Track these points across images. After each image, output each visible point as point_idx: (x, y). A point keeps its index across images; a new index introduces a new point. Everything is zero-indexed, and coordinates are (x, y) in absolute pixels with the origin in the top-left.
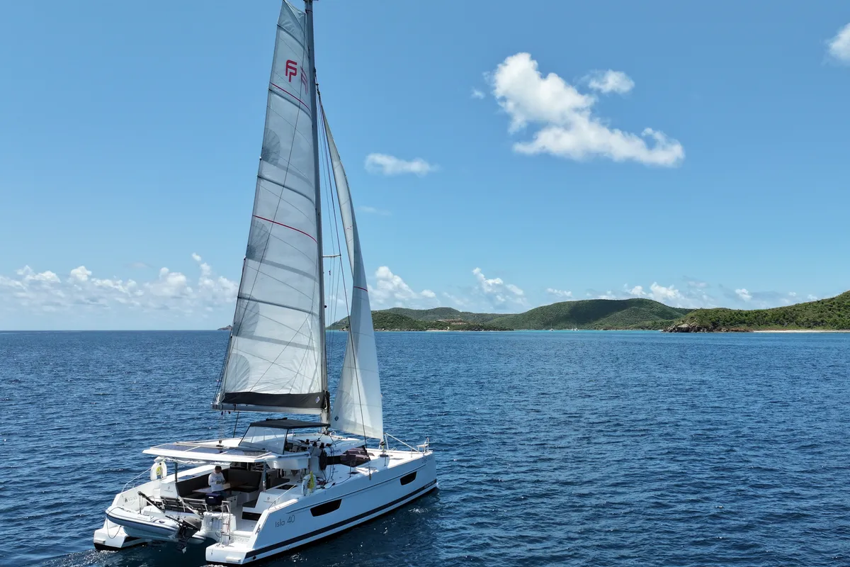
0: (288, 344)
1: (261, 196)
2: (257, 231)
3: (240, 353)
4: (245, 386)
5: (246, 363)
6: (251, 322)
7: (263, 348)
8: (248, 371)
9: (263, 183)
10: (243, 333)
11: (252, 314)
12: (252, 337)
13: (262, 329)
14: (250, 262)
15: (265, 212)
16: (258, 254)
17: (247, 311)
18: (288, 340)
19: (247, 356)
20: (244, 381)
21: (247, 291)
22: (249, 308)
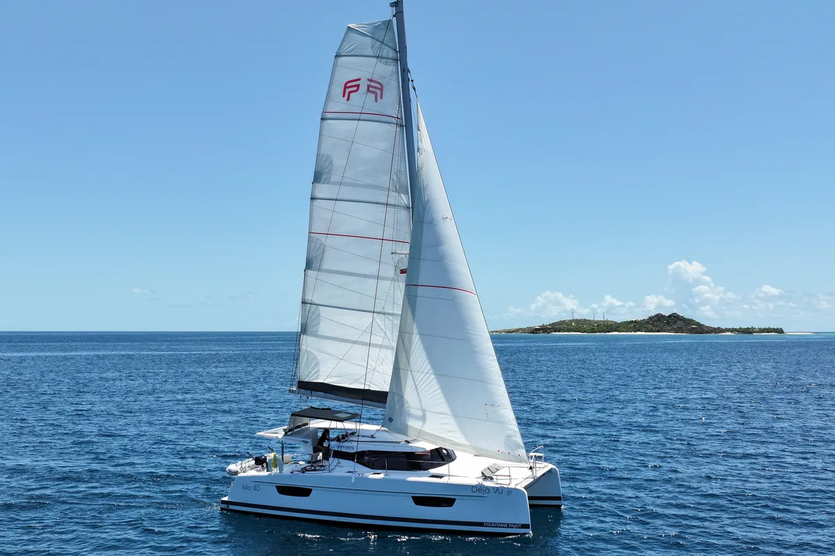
0: (355, 342)
1: (315, 215)
2: (313, 245)
3: (309, 349)
4: (316, 378)
5: (315, 358)
6: (315, 323)
7: (329, 346)
8: (317, 364)
9: (316, 203)
10: (309, 332)
11: (315, 316)
12: (316, 336)
13: (324, 328)
14: (310, 272)
15: (319, 227)
16: (315, 265)
17: (310, 314)
18: (355, 339)
19: (316, 353)
20: (316, 373)
21: (309, 298)
22: (312, 311)
